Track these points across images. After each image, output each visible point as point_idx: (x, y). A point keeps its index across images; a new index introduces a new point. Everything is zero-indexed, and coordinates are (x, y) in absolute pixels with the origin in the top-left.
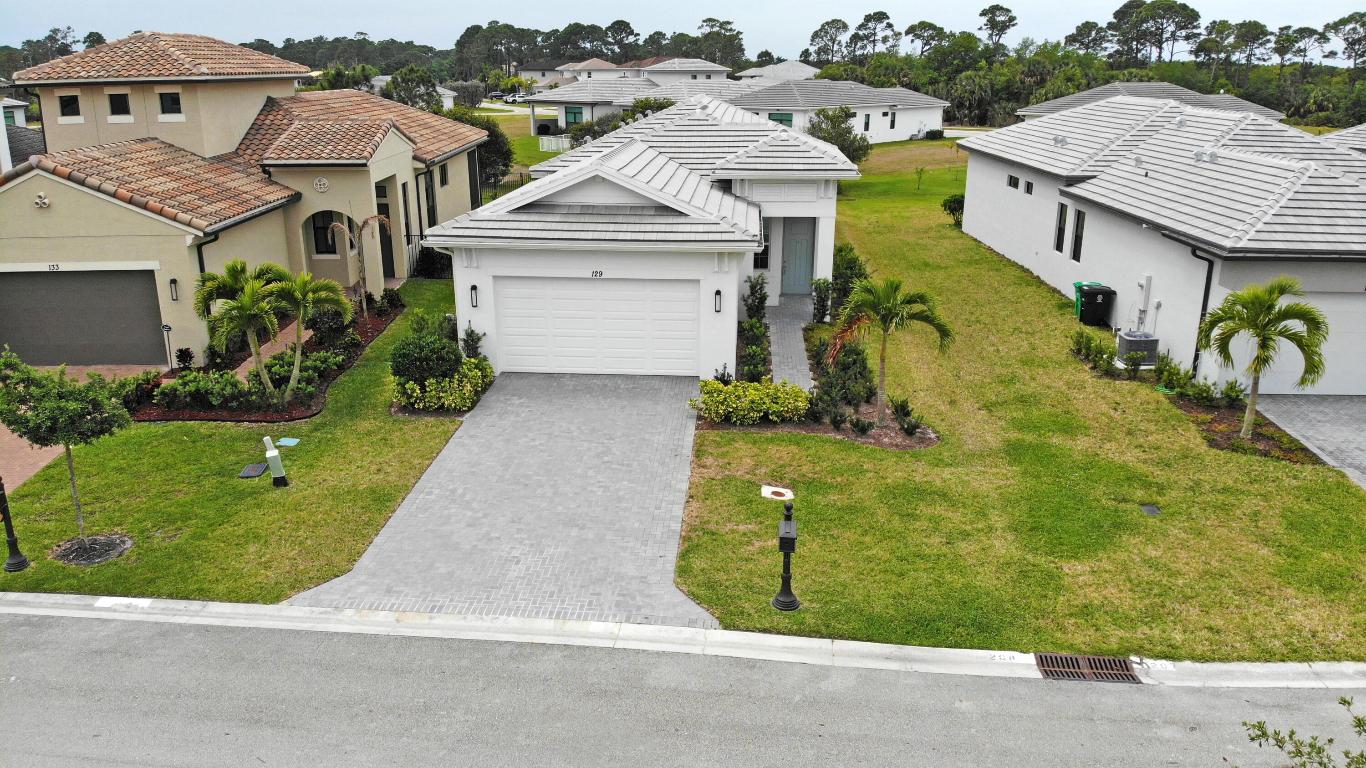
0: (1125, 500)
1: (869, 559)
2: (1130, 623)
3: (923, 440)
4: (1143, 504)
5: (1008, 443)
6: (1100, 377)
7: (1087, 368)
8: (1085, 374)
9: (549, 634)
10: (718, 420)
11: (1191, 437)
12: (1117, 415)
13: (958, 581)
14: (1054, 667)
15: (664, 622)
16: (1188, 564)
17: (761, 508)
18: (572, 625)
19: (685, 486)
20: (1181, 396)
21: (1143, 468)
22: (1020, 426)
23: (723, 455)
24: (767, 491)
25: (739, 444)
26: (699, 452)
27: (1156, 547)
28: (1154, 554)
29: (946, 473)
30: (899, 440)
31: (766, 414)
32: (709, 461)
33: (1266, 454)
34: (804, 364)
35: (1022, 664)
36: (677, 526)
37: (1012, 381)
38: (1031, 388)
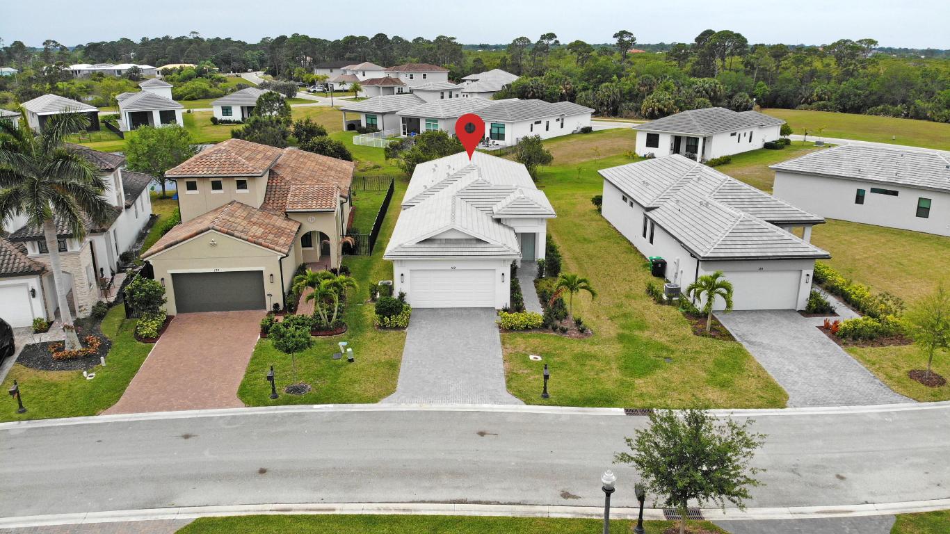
0: (659, 357)
1: (570, 381)
2: (655, 398)
3: (586, 334)
4: (665, 358)
5: (618, 334)
6: (656, 304)
7: (652, 299)
8: (651, 303)
9: (472, 408)
10: (508, 330)
11: (688, 330)
12: (661, 321)
13: (600, 387)
14: (629, 412)
15: (507, 403)
16: (677, 379)
17: (531, 364)
18: (477, 405)
19: (501, 356)
20: (687, 312)
21: (667, 344)
22: (623, 327)
23: (512, 343)
24: (532, 357)
25: (518, 339)
26: (503, 343)
27: (667, 373)
28: (666, 376)
29: (596, 348)
30: (578, 335)
31: (527, 326)
32: (508, 346)
33: (714, 337)
34: (537, 300)
35: (620, 411)
36: (503, 372)
37: (621, 306)
38: (629, 309)
